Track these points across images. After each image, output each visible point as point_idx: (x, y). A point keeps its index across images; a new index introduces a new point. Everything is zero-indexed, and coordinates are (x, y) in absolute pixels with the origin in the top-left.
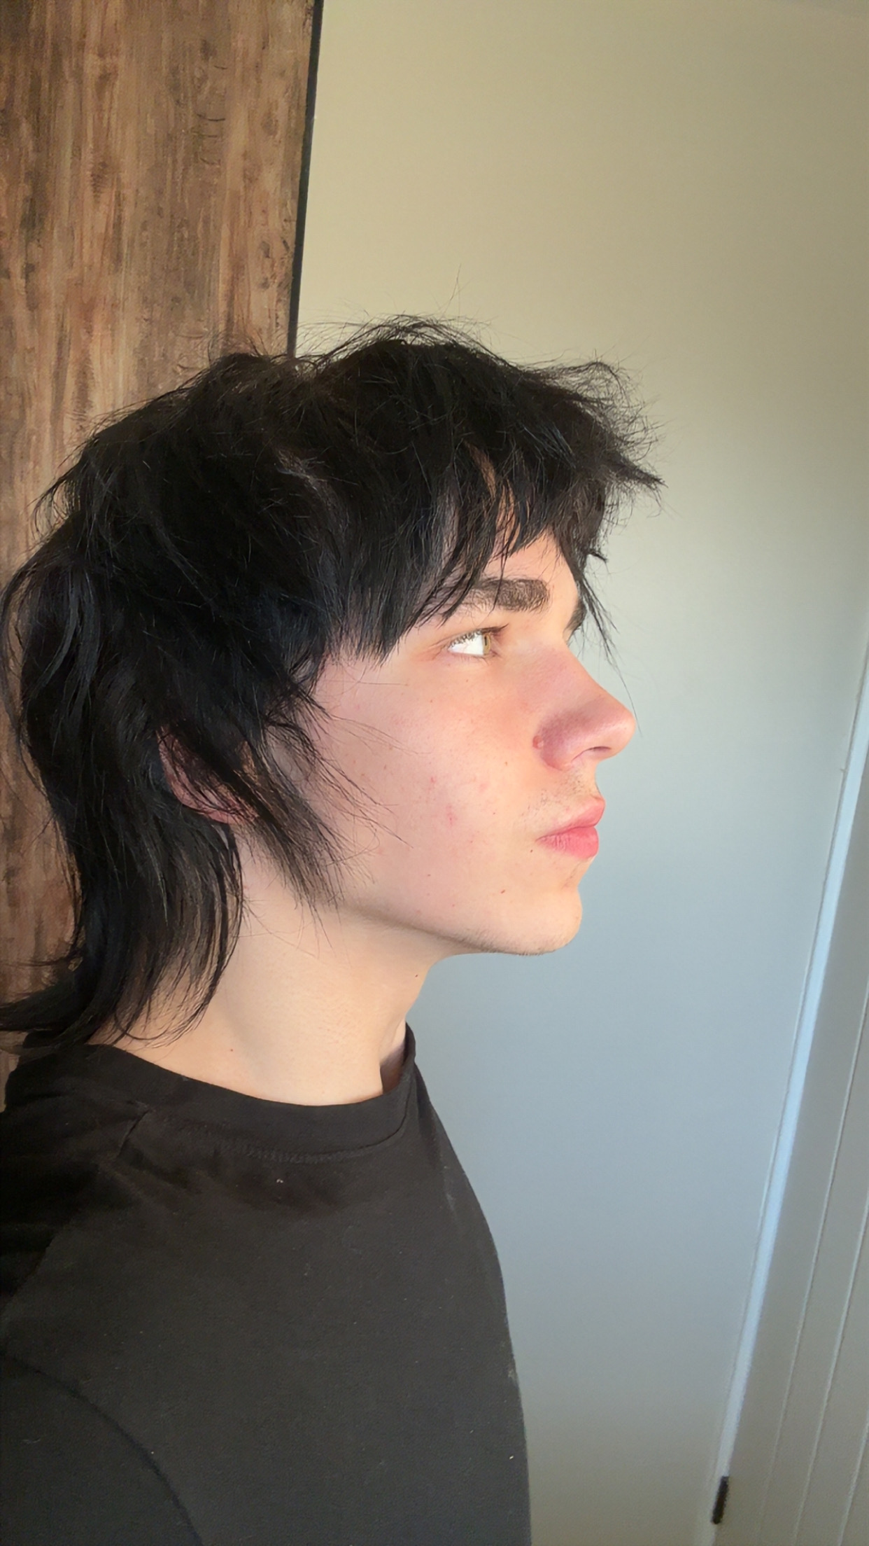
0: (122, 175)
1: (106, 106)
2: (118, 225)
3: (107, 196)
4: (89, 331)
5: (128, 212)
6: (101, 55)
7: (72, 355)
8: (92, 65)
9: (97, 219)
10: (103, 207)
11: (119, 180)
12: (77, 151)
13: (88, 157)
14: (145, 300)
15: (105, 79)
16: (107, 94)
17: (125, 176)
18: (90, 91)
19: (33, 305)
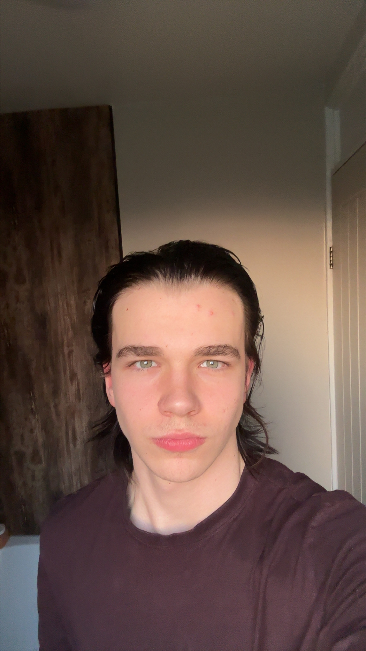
0: (78, 377)
1: (71, 358)
2: (79, 390)
3: (75, 383)
4: (74, 419)
5: (81, 386)
6: (68, 347)
7: (70, 427)
8: (66, 350)
9: (72, 389)
10: (74, 386)
11: (77, 378)
12: (65, 373)
13: (68, 373)
14: (89, 409)
15: (71, 352)
16: (71, 356)
17: (79, 377)
18: (66, 356)
19: (58, 414)
